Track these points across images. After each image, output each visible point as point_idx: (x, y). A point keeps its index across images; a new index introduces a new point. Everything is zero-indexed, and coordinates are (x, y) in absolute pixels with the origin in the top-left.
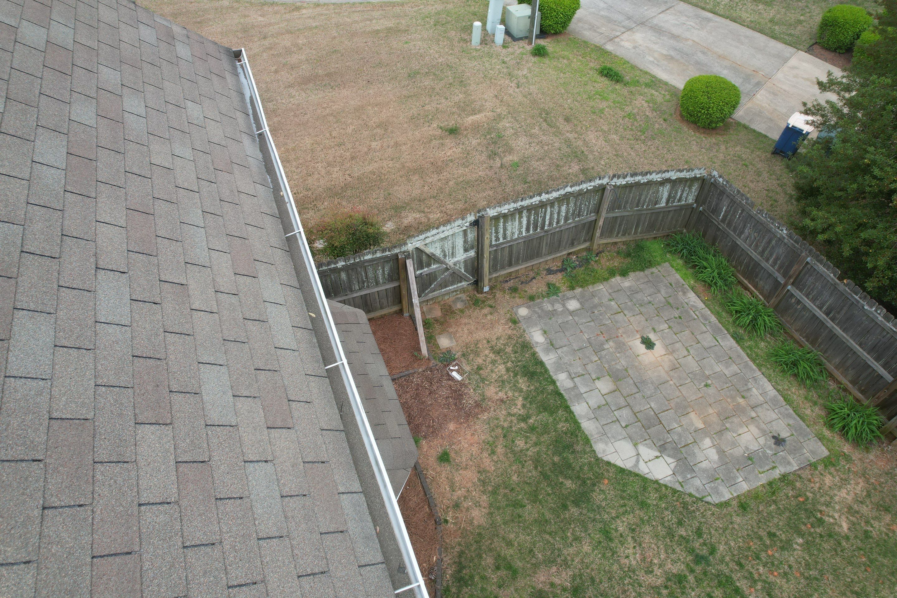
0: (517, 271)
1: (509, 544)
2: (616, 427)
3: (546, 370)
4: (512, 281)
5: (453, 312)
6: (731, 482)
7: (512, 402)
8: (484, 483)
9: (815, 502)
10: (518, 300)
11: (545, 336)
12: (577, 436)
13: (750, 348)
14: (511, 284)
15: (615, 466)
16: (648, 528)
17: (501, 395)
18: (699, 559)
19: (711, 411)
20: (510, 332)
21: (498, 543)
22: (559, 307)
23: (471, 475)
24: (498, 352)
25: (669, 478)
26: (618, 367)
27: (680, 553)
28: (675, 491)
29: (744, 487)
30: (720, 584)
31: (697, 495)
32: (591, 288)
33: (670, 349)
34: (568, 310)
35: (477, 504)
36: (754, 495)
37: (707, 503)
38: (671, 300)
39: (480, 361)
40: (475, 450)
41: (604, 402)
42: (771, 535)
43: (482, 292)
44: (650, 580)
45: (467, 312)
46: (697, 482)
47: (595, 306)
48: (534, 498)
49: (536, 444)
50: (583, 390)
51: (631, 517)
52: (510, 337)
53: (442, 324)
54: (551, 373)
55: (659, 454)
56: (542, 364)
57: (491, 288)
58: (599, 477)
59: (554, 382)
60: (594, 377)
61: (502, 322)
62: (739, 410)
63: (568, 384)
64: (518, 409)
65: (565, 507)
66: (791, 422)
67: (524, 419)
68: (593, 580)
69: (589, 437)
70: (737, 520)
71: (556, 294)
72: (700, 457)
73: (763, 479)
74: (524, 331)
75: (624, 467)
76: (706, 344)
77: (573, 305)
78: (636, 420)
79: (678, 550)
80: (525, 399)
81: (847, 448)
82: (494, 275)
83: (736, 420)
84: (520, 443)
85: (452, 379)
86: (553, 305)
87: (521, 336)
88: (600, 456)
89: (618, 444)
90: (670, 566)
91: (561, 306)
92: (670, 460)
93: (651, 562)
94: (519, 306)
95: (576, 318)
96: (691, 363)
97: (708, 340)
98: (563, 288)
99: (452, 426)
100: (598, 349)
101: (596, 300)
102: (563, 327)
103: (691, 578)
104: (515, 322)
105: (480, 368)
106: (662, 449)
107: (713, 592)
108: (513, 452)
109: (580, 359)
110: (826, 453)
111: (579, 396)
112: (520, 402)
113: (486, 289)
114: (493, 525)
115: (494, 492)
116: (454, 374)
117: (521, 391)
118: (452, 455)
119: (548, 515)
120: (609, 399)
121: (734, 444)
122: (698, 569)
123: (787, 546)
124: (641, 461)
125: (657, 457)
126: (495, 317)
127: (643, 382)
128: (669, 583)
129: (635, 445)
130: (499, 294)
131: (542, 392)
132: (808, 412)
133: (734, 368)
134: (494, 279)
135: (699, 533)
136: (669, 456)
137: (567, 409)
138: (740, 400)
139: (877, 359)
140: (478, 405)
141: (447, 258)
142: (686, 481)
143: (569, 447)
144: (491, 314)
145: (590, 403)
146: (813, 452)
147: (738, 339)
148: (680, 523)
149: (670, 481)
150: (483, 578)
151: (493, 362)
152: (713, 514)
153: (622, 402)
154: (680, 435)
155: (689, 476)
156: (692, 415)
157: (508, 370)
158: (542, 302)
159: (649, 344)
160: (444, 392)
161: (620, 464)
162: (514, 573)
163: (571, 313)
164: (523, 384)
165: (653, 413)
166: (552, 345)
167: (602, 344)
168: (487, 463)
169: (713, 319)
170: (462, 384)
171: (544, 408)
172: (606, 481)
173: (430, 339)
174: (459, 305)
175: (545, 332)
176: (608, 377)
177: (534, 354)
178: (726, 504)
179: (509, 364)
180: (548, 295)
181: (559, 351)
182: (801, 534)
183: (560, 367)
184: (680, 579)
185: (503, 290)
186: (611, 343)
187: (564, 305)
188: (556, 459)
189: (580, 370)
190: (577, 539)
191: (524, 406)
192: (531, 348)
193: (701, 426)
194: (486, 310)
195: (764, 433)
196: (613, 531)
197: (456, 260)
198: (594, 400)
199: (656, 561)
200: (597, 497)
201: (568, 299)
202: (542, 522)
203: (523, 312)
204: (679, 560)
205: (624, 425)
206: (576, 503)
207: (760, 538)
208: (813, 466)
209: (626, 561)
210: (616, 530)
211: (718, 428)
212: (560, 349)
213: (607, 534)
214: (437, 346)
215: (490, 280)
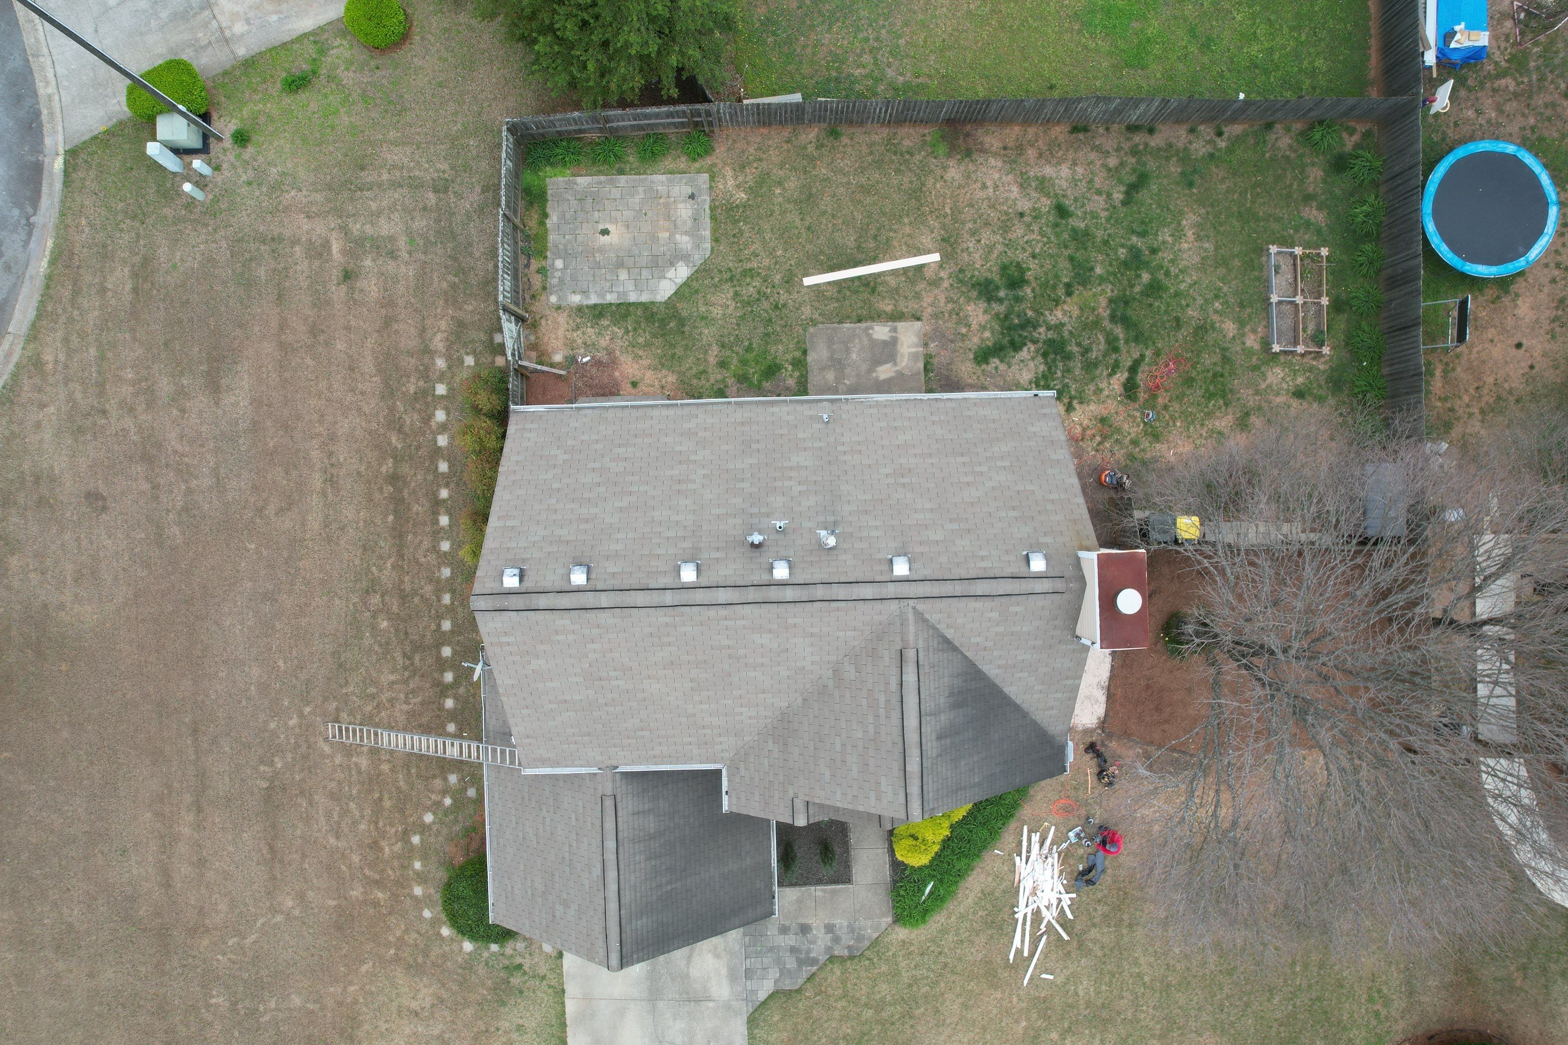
1: (691, 368)
3: (601, 304)
5: (536, 344)
6: (702, 239)
7: (613, 333)
8: (655, 369)
9: (728, 201)
10: (543, 298)
12: (648, 307)
13: (631, 169)
14: (527, 296)
15: (672, 296)
16: (709, 296)
17: (607, 338)
18: (731, 279)
19: (661, 223)
20: (566, 314)
21: (688, 374)
22: (558, 274)
23: (649, 374)
24: (578, 328)
25: (689, 270)
26: (614, 260)
29: (707, 233)
31: (703, 261)
32: (550, 245)
33: (615, 221)
34: (562, 269)
35: (666, 376)
36: (714, 230)
37: (708, 258)
38: (579, 197)
39: (579, 341)
40: (636, 366)
41: (634, 281)
42: (734, 236)
44: (731, 308)
45: (540, 335)
46: (697, 257)
47: (566, 250)
48: (673, 346)
49: (644, 332)
50: (621, 289)
51: (700, 301)
53: (543, 355)
54: (604, 303)
55: (674, 268)
56: (595, 306)
58: (674, 307)
59: (611, 304)
60: (616, 278)
61: (556, 316)
62: (666, 205)
63: (615, 296)
64: (620, 332)
65: (683, 332)
66: (684, 181)
67: (627, 332)
68: (721, 336)
69: (651, 301)
70: (721, 248)
71: (546, 271)
72: (684, 246)
73: (708, 220)
74: (568, 305)
75: (674, 291)
76: (619, 196)
77: (559, 264)
78: (651, 269)
79: (724, 287)
80: (615, 325)
81: (708, 161)
83: (672, 212)
84: (641, 340)
85: (586, 363)
86: (555, 277)
87: (571, 309)
88: (663, 301)
89: (661, 287)
90: (729, 295)
91: (558, 272)
93: (724, 303)
94: (548, 300)
95: (571, 267)
96: (628, 214)
97: (616, 193)
98: (544, 263)
99: (617, 374)
101: (561, 247)
103: (738, 289)
104: (559, 308)
105: (585, 344)
107: (747, 282)
108: (645, 346)
109: (600, 280)
110: (707, 175)
111: (625, 293)
112: (616, 329)
113: (526, 315)
114: (679, 373)
115: (663, 365)
116: (585, 360)
117: (609, 326)
118: (634, 379)
119: (684, 343)
120: (633, 277)
121: (685, 223)
123: (741, 232)
124: (674, 280)
125: (676, 270)
127: (629, 251)
128: (736, 300)
130: (533, 309)
131: (615, 314)
132: (682, 166)
133: (641, 189)
136: (678, 263)
137: (630, 305)
138: (661, 201)
140: (609, 354)
143: (653, 314)
145: (631, 290)
146: (705, 182)
147: (621, 172)
149: (691, 271)
150: (702, 387)
151: (584, 333)
152: (715, 259)
153: (637, 270)
154: (669, 250)
155: (692, 259)
156: (660, 235)
157: (592, 327)
158: (550, 283)
159: (605, 232)
160: (594, 370)
162: (705, 371)
163: (565, 268)
164: (605, 322)
165: (650, 257)
166: (585, 293)
167: (595, 261)
168: (646, 362)
169: (602, 178)
170: (593, 358)
171: (625, 316)
173: (552, 365)
174: (532, 338)
175: (574, 292)
176: (619, 270)
177: (587, 306)
178: (712, 248)
179: (589, 325)
180: (546, 276)
181: (591, 290)
182: (738, 221)
183: (602, 295)
184: (736, 294)
185: (530, 304)
186: (597, 255)
187: (557, 270)
188: (657, 325)
189: (608, 284)
190: (700, 334)
191: (619, 328)
192: (582, 306)
193: (668, 234)
195: (684, 201)
196: (703, 314)
198: (630, 286)
199: (725, 301)
200: (684, 314)
202: (686, 348)
203: (553, 299)
204: (728, 289)
205: (651, 278)
206: (683, 326)
207: (734, 243)
208: (711, 187)
209: (719, 315)
210: (703, 312)
211: (672, 226)
213: (704, 318)
214: (560, 363)
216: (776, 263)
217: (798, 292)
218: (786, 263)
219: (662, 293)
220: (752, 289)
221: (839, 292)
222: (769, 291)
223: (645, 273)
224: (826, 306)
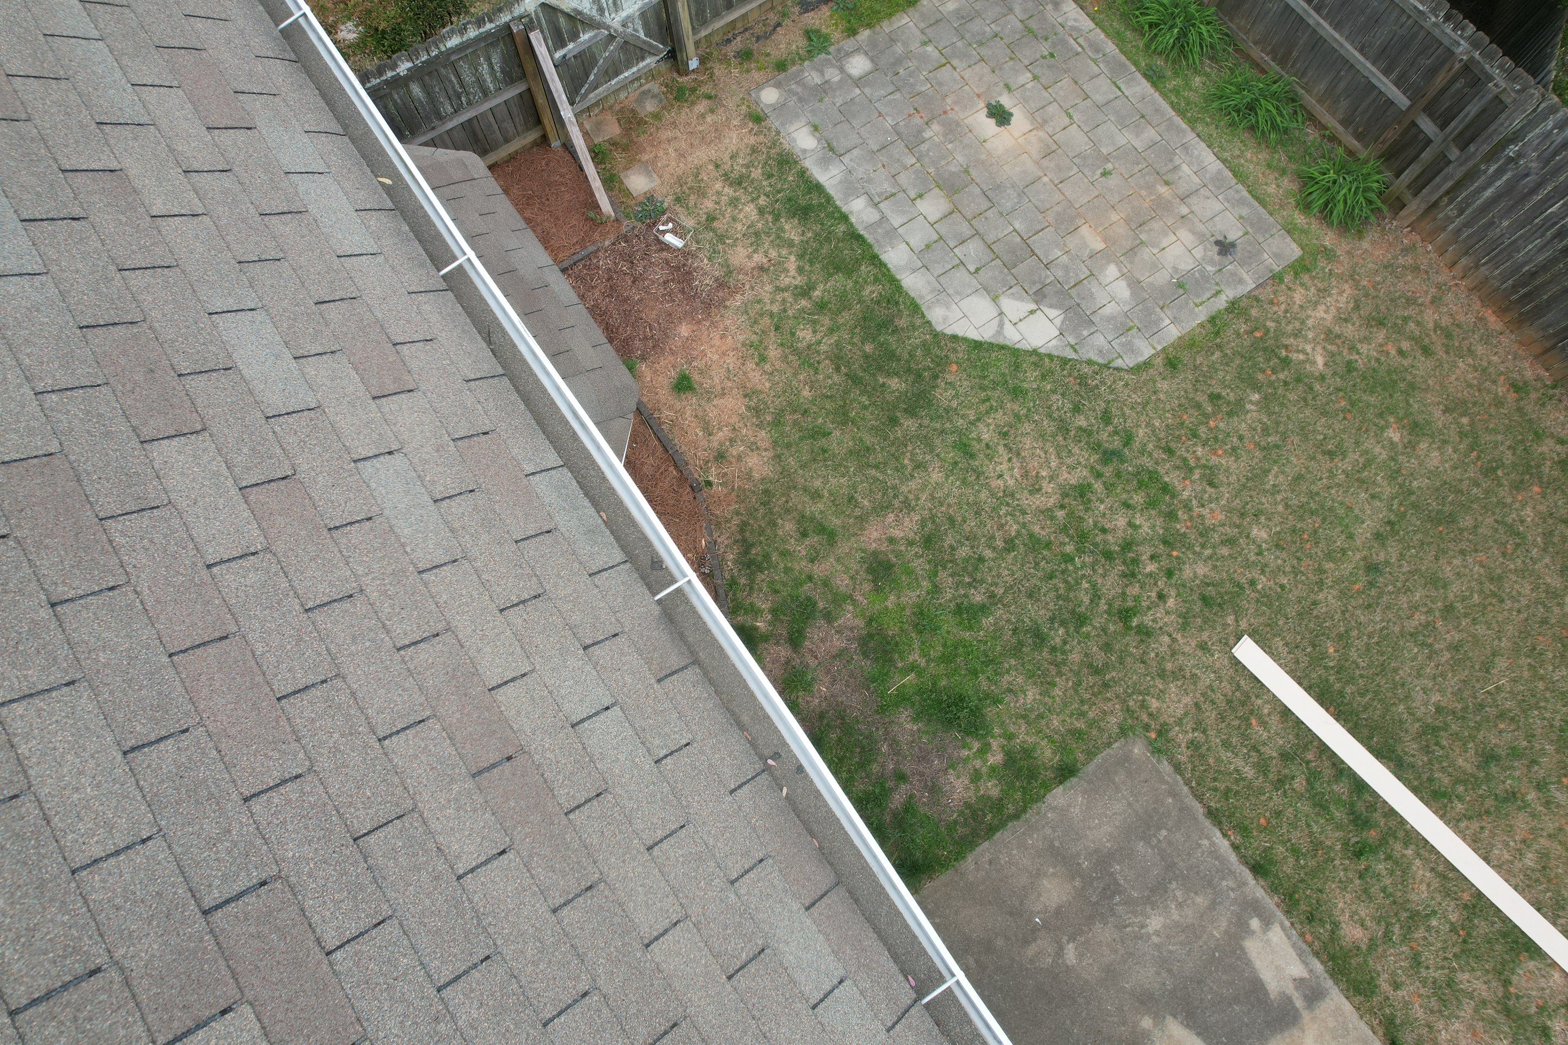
0: (744, 16)
1: (816, 496)
2: (961, 274)
3: (829, 199)
4: (739, 39)
5: (641, 122)
6: (1150, 327)
7: (779, 265)
8: (757, 411)
9: (1279, 333)
10: (757, 76)
11: (817, 134)
12: (897, 303)
13: (1176, 91)
14: (737, 44)
15: (965, 340)
16: (1027, 427)
17: (758, 258)
18: (1108, 456)
19: (1114, 217)
20: (752, 140)
21: (796, 498)
22: (833, 75)
23: (734, 404)
24: (738, 182)
25: (1054, 342)
26: (953, 169)
27: (1081, 454)
28: (1064, 361)
29: (1172, 332)
30: (1141, 485)
31: (1101, 361)
32: (886, 27)
33: (1039, 120)
34: (850, 76)
35: (753, 447)
36: (1188, 343)
37: (1117, 369)
38: (1033, 25)
39: (709, 204)
40: (731, 361)
41: (935, 237)
42: (1214, 398)
43: (686, 72)
44: (1039, 501)
45: (668, 117)
46: (1099, 340)
47: (898, 61)
48: (843, 417)
49: (831, 331)
50: (896, 221)
51: (999, 415)
52: (754, 150)
53: (625, 149)
54: (838, 203)
55: (1034, 307)
56: (817, 189)
57: (703, 61)
58: (942, 363)
59: (845, 218)
60: (913, 195)
61: (735, 123)
62: (1162, 206)
63: (871, 216)
64: (791, 277)
65: (894, 421)
66: (1245, 211)
67: (804, 292)
68: (951, 520)
69: (918, 301)
70: (1163, 385)
71: (823, 49)
72: (1101, 297)
73: (1202, 315)
74: (778, 133)
75: (979, 339)
76: (1099, 98)
77: (858, 65)
78: (993, 256)
79: (1076, 450)
80: (801, 257)
81: (1329, 238)
82: (703, 33)
83: (1156, 225)
84: (805, 335)
85: (667, 247)
86: (822, 73)
87: (774, 144)
88: (939, 329)
89: (965, 304)
90: (1066, 475)
91: (838, 72)
92: (1053, 313)
93: (1037, 476)
94: (760, 87)
95: (867, 91)
96: (1077, 138)
97: (1102, 89)
98: (836, 35)
99: (684, 330)
100: (914, 142)
101: (899, 49)
102: (846, 113)
103: (1098, 486)
104: (757, 118)
105: (711, 218)
106: (1039, 296)
107: (1131, 498)
108: (796, 351)
109: (884, 166)
110: (1297, 252)
111: (892, 234)
112: (792, 264)
113: (694, 64)
114: (785, 472)
115: (777, 422)
116: (670, 238)
117: (791, 244)
118: (696, 377)
119: (869, 440)
120: (943, 228)
121: (1155, 267)
122: (1108, 471)
123: (1236, 409)
124: (1007, 322)
125: (1032, 312)
126: (720, 116)
127: (998, 188)
128: (1066, 500)
129: (995, 299)
130: (719, 70)
131: (828, 239)
132: (1272, 189)
133: (1151, 134)
134: (703, 41)
135: (1106, 418)
136: (1051, 306)
137: (875, 261)
138: (1162, 190)
139: (1386, 72)
140: (721, 284)
141: (607, 14)
142: (1082, 341)
143: (886, 324)
144: (712, 111)
145: (912, 243)
146: (1277, 256)
147: (1153, 77)
148: (1077, 409)
149: (1056, 347)
150: (784, 554)
151: (734, 202)
152: (1127, 385)
153: (966, 230)
154: (1066, 268)
155: (1085, 333)
156: (1085, 231)
157: (761, 211)
158: (802, 71)
159: (1000, 116)
160: (658, 274)
161: (973, 335)
162: (831, 536)
163: (858, 82)
164: (792, 230)
165: (1019, 239)
166: (831, 151)
167: (920, 132)
168: (757, 378)
169: (1110, 47)
170: (685, 253)
171: (836, 266)
172: (954, 367)
173: (610, 182)
174: (650, 106)
175: (816, 128)
176: (937, 190)
177: (803, 173)
178: (1147, 365)
179: (762, 201)
180: (810, 54)
181: (846, 159)
182: (1256, 387)
183: (851, 189)
184: (1082, 491)
185: (725, 60)
186: (936, 127)
187: (842, 70)
188: (868, 348)
189: (887, 187)
190: (919, 466)
191: (800, 270)
192: (796, 162)
193: (1098, 245)
194: (702, 107)
195: (1202, 238)
196: (974, 443)
197: (624, 14)
198: (918, 236)
199: (1044, 474)
200: (943, 396)
201: (848, 54)
202: (861, 453)
203: (770, 96)
204: (1079, 463)
205: (972, 269)
206: (911, 412)
207: (1198, 406)
208: (1277, 278)
209: (1000, 482)
210: (979, 440)
211: (1128, 244)
212: (847, 156)
213: (965, 449)
214: (627, 193)
215: (697, 44)
216: (1230, 542)
217: (1203, 647)
218: (1248, 565)
219: (955, 313)
220: (1121, 522)
221: (1285, 757)
222: (1151, 567)
223: (973, 250)
224: (1226, 744)
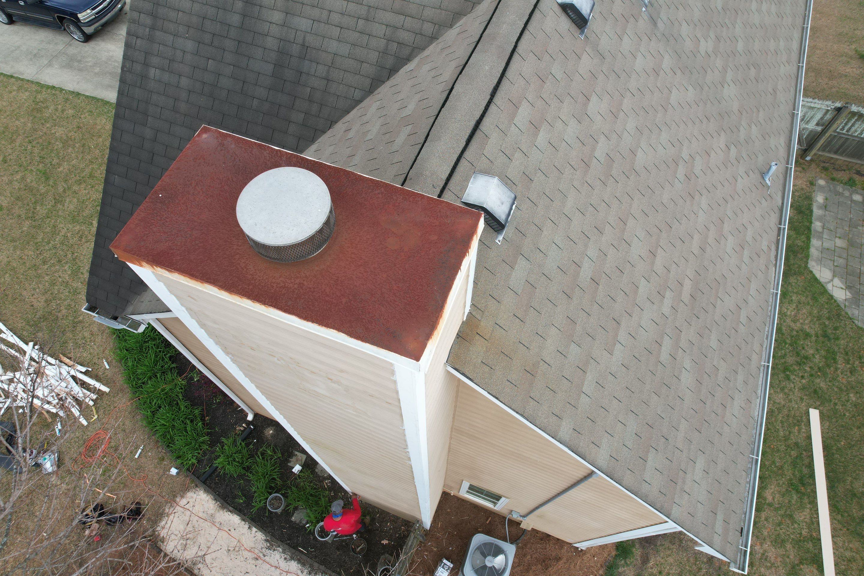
0: (837, 159)
3: (811, 215)
4: (828, 164)
10: (823, 175)
15: (814, 275)
16: (809, 308)
25: (841, 300)
30: (828, 351)
31: (851, 316)
41: (833, 249)
43: (804, 159)
46: (856, 312)
50: (825, 236)
55: (844, 287)
56: (811, 211)
57: (812, 160)
58: (800, 274)
63: (820, 229)
75: (819, 279)
82: (820, 153)
89: (824, 269)
94: (821, 178)
98: (859, 186)
100: (853, 226)
102: (840, 204)
103: (814, 338)
104: (812, 184)
107: (821, 350)
111: (821, 238)
122: (821, 338)
126: (801, 175)
134: (818, 155)
144: (800, 172)
145: (824, 244)
148: (829, 318)
153: (844, 256)
161: (818, 276)
163: (852, 201)
166: (825, 207)
175: (826, 199)
181: (827, 212)
183: (820, 219)
189: (832, 228)
194: (799, 169)
198: (828, 244)
200: (792, 280)
203: (822, 182)
205: (835, 264)
212: (829, 212)
215: (815, 154)
217: (802, 399)
221: (796, 444)
222: (807, 369)
